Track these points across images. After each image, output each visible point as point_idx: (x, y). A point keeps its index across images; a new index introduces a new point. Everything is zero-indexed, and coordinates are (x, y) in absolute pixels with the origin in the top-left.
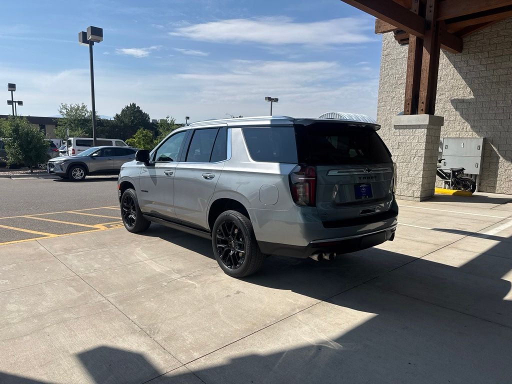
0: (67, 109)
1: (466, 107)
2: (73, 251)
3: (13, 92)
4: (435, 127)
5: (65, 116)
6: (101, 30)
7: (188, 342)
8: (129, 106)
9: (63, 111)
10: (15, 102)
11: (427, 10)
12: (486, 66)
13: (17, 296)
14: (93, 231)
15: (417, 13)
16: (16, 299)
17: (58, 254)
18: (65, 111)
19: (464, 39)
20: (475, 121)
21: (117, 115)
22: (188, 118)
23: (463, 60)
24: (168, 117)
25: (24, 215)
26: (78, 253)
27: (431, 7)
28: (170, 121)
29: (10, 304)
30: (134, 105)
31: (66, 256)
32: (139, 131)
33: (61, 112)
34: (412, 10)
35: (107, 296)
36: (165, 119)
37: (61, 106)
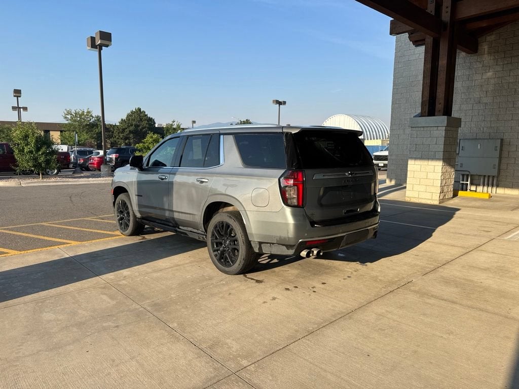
0: (71, 114)
1: (482, 108)
2: (99, 258)
3: (19, 98)
4: (452, 129)
5: (70, 122)
6: (110, 34)
7: (233, 349)
8: (134, 110)
9: (67, 116)
10: (20, 108)
11: (443, 11)
12: (502, 66)
13: (52, 305)
14: (115, 238)
15: (433, 13)
16: (51, 307)
17: (84, 261)
18: (69, 117)
19: (479, 39)
20: (492, 122)
21: (122, 120)
22: (194, 122)
23: (478, 60)
24: (174, 122)
25: (42, 222)
26: (105, 261)
27: (447, 7)
28: (176, 125)
29: (46, 312)
30: (140, 109)
31: (93, 264)
32: (148, 136)
33: (66, 118)
34: (428, 11)
35: (142, 303)
36: (171, 123)
37: (66, 112)
